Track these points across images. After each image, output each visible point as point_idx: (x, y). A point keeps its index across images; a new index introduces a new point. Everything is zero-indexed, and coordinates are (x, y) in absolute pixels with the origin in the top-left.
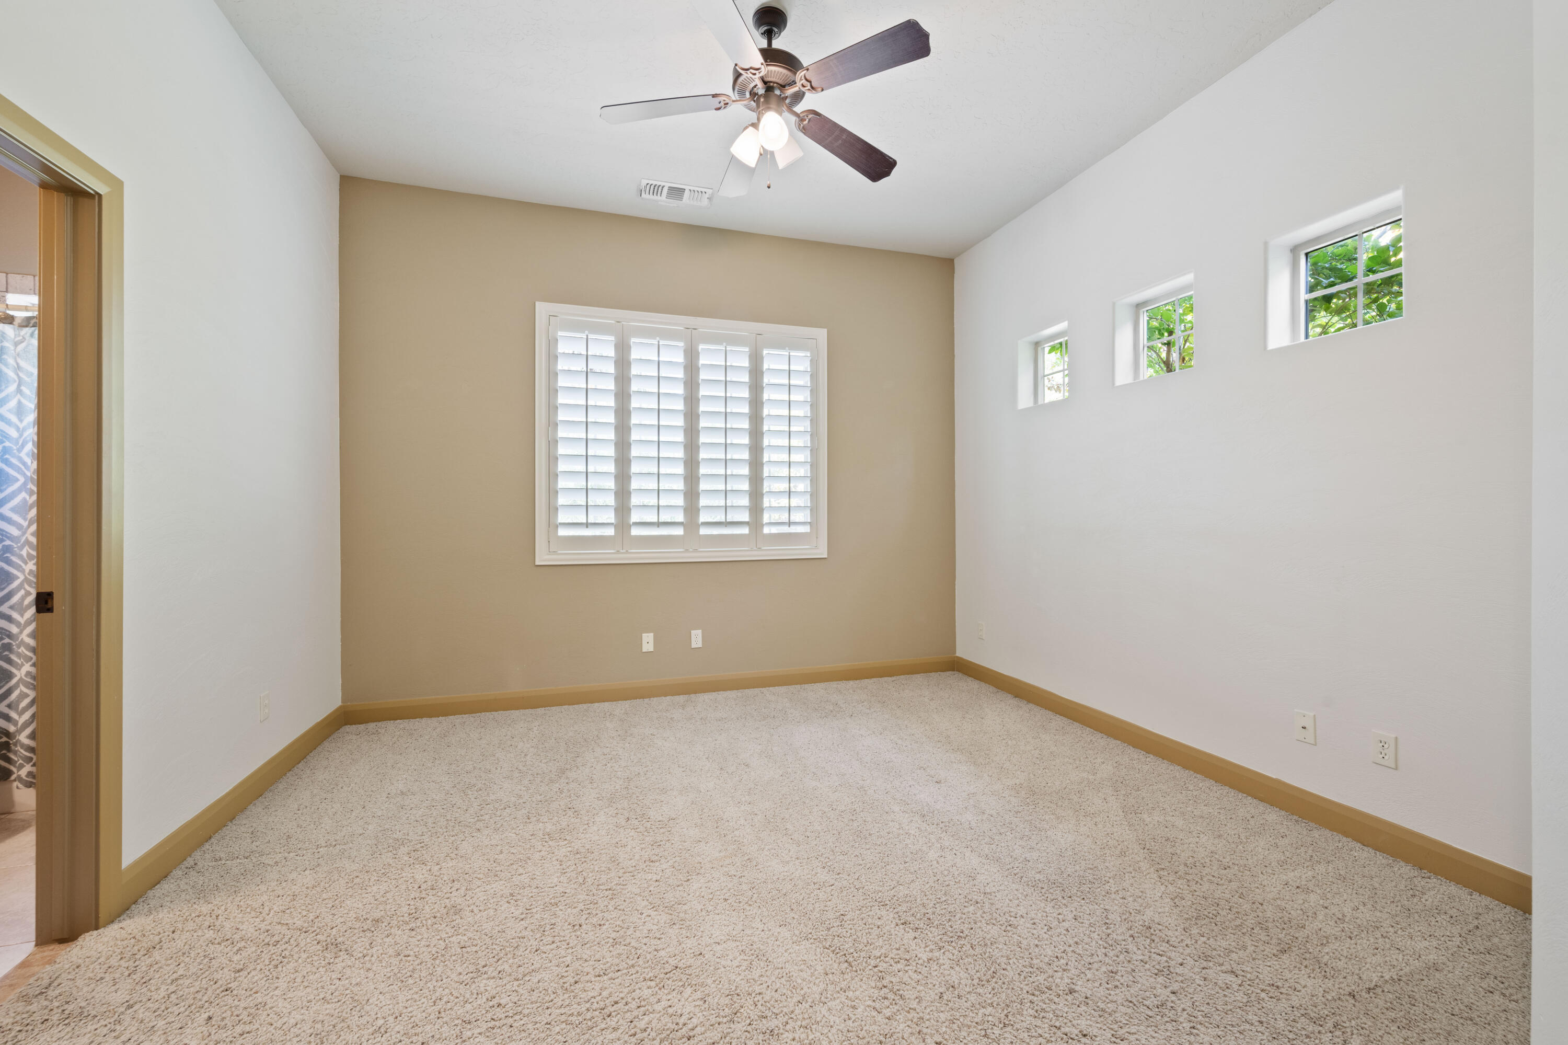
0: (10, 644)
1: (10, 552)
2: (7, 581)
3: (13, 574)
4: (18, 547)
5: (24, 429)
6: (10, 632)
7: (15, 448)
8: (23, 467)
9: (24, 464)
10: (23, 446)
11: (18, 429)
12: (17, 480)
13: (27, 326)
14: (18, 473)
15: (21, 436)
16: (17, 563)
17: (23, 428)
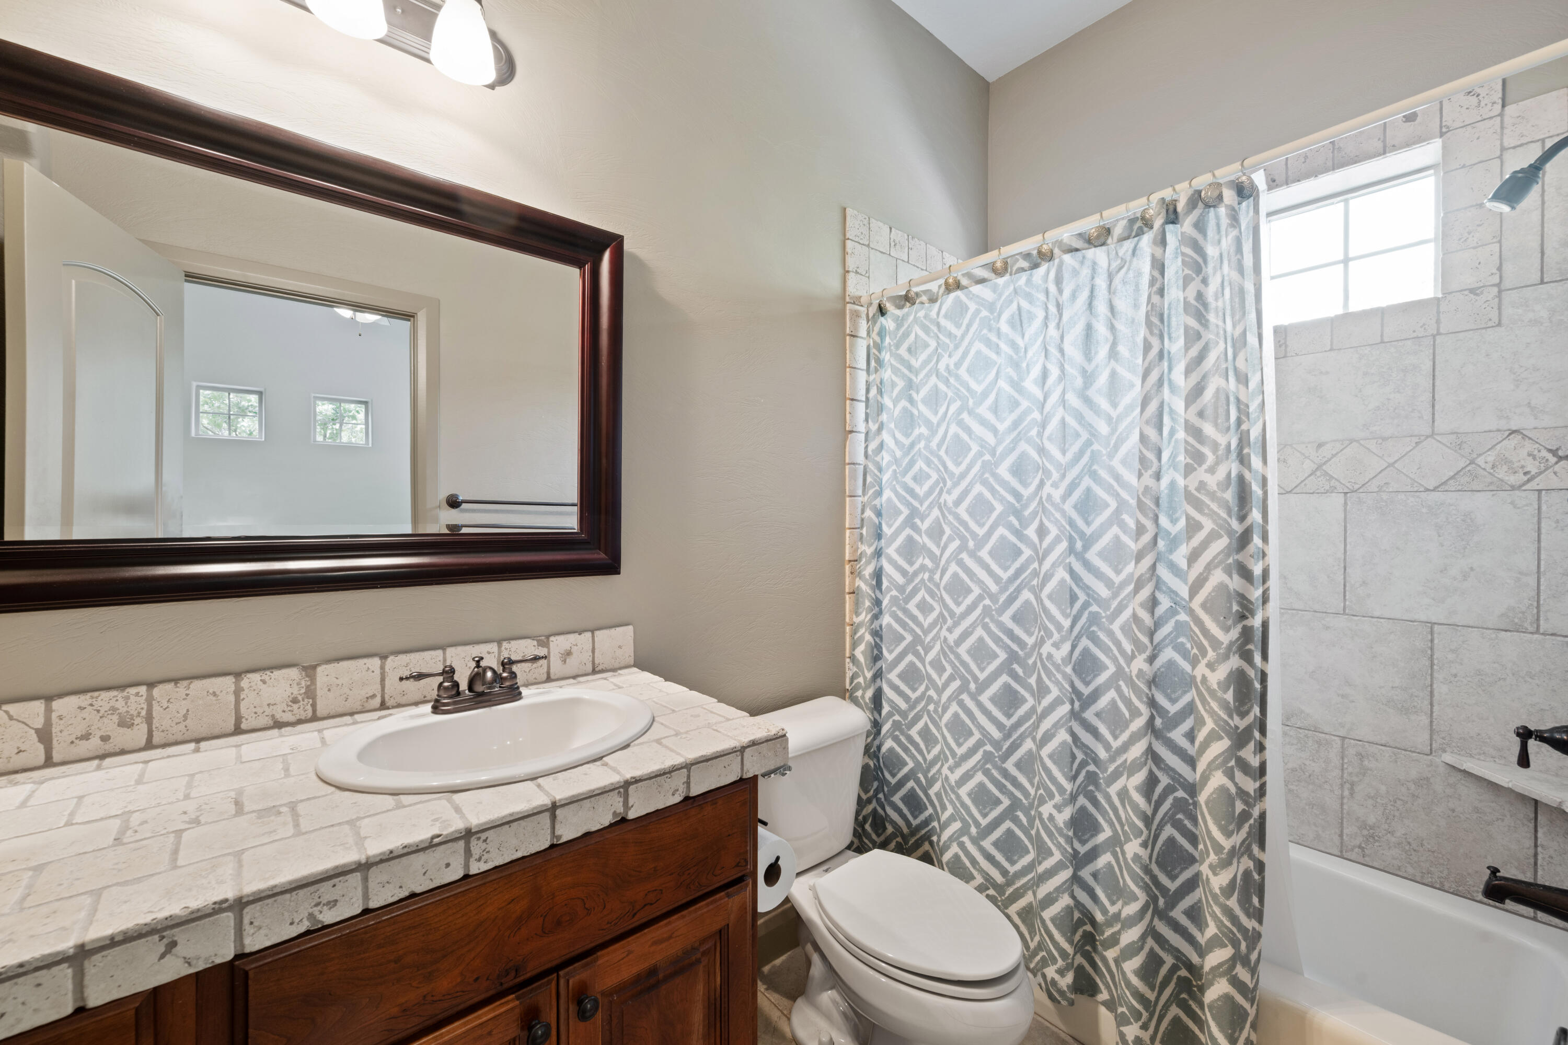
0: (1095, 774)
1: (1098, 625)
2: (1093, 671)
3: (1101, 661)
4: (1107, 617)
5: (1120, 418)
6: (1096, 754)
7: (1104, 452)
8: (1115, 484)
9: (1117, 478)
10: (1116, 448)
11: (1109, 419)
12: (1107, 505)
13: (1127, 238)
14: (1108, 493)
15: (1114, 430)
16: (1106, 644)
17: (1118, 416)
